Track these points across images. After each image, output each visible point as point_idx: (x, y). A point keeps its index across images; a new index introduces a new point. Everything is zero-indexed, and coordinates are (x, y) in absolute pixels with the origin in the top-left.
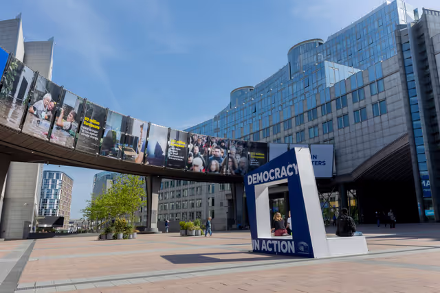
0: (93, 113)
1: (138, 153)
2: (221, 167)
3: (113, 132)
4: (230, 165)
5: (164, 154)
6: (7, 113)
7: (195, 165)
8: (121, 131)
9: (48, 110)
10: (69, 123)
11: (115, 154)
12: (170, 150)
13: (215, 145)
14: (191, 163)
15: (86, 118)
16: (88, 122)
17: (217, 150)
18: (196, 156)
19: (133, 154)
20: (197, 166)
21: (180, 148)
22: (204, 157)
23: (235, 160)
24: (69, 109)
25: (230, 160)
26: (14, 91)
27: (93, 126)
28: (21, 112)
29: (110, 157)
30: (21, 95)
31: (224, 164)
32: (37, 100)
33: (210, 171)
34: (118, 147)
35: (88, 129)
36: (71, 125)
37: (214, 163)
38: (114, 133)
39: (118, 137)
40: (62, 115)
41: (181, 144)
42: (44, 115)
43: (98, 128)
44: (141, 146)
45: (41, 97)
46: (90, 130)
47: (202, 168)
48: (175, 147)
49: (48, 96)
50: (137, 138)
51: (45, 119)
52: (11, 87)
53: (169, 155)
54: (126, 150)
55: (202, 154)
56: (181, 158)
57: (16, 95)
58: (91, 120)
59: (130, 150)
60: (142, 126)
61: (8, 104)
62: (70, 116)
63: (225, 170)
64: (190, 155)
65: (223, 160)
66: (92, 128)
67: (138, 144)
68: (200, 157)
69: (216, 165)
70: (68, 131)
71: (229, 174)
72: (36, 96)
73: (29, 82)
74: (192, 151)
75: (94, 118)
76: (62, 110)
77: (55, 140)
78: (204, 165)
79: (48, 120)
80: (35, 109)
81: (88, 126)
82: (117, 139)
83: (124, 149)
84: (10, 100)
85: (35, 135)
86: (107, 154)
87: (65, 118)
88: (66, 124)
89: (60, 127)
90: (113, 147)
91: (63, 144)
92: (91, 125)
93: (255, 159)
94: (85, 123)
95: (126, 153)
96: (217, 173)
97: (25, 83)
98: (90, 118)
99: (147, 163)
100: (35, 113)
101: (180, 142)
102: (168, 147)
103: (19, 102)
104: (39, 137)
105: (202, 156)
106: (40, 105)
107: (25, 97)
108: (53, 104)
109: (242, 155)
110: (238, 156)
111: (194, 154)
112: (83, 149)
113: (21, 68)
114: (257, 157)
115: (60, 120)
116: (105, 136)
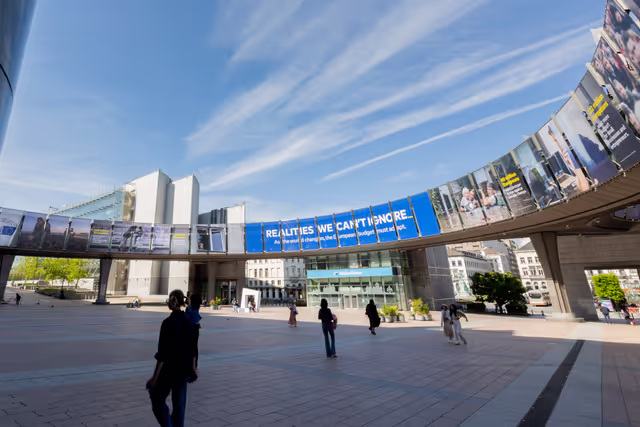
1: (574, 175)
10: (492, 197)
15: (502, 180)
16: (506, 181)
19: (570, 181)
26: (444, 208)
27: (513, 181)
30: (449, 206)
35: (510, 189)
36: (495, 196)
38: (534, 171)
39: (542, 172)
42: (472, 206)
43: (518, 179)
44: (571, 161)
45: (461, 196)
46: (513, 188)
49: (465, 190)
51: (475, 208)
52: (441, 206)
57: (446, 209)
58: (507, 178)
60: (550, 132)
62: (490, 190)
66: (514, 184)
70: (496, 204)
72: (457, 198)
73: (448, 193)
75: (508, 173)
76: (481, 190)
79: (477, 207)
81: (508, 186)
84: (445, 214)
86: (546, 203)
88: (491, 199)
90: (546, 188)
92: (510, 183)
94: (504, 185)
97: (446, 197)
103: (451, 212)
106: (464, 202)
107: (452, 204)
108: (472, 192)
113: (438, 194)
115: (485, 201)
116: (529, 182)
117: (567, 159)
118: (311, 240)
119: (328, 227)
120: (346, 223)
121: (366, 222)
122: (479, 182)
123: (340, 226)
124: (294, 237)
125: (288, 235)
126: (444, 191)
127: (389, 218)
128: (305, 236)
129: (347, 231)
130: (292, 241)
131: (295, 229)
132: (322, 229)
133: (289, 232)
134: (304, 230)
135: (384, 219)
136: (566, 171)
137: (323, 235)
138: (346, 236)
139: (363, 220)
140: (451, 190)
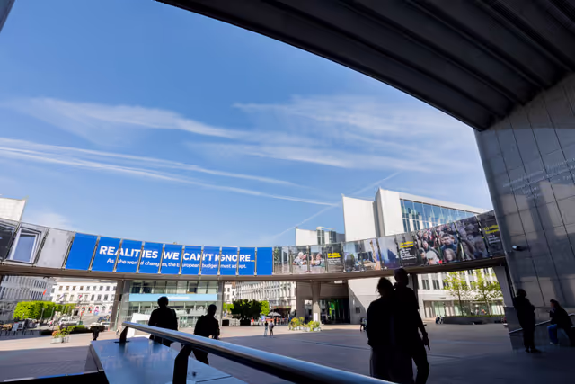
0: (333, 249)
1: (375, 263)
2: (457, 255)
3: (350, 255)
5: (397, 257)
6: (281, 270)
7: (429, 259)
8: (356, 252)
9: (303, 260)
11: (357, 268)
12: (401, 252)
13: (442, 233)
15: (329, 254)
16: (331, 255)
18: (427, 250)
19: (371, 264)
20: (432, 259)
21: (409, 247)
22: (436, 249)
23: (469, 242)
24: (316, 254)
25: (464, 243)
26: (281, 260)
27: (335, 256)
28: (288, 267)
29: (354, 271)
30: (285, 260)
32: (295, 258)
33: (448, 261)
36: (320, 262)
37: (448, 251)
38: (352, 256)
39: (356, 256)
40: (312, 258)
41: (409, 243)
42: (302, 263)
43: (339, 256)
44: (376, 257)
45: (297, 255)
47: (438, 260)
48: (405, 248)
49: (301, 253)
50: (370, 253)
51: (304, 264)
52: (279, 259)
53: (402, 257)
54: (365, 263)
55: (432, 246)
56: (414, 256)
57: (283, 261)
59: (368, 263)
60: (371, 243)
61: (280, 266)
62: (318, 257)
64: (422, 251)
65: (456, 246)
66: (335, 258)
67: (373, 256)
68: (432, 250)
69: (451, 253)
70: (319, 265)
71: (469, 259)
73: (288, 252)
74: (422, 246)
75: (335, 251)
76: (312, 256)
77: (313, 272)
78: (438, 256)
80: (295, 262)
83: (363, 263)
84: (281, 264)
86: (351, 270)
88: (317, 262)
89: (314, 265)
90: (354, 264)
91: (319, 273)
93: (492, 234)
94: (329, 257)
95: (366, 265)
97: (285, 254)
98: (331, 253)
99: (385, 268)
100: (296, 264)
101: (407, 243)
102: (398, 251)
103: (285, 263)
104: (303, 274)
105: (432, 248)
106: (298, 259)
107: (288, 259)
108: (305, 255)
109: (475, 234)
110: (472, 237)
111: (425, 248)
113: (280, 249)
114: (494, 231)
115: (312, 262)
116: (346, 259)
117: (375, 255)
118: (152, 264)
119: (175, 255)
120: (193, 255)
121: (213, 258)
122: (312, 251)
123: (186, 257)
124: (133, 259)
125: (126, 255)
126: (285, 250)
127: (235, 258)
128: (146, 260)
129: (193, 262)
130: (129, 262)
131: (138, 251)
132: (167, 255)
133: (129, 253)
134: (147, 254)
135: (230, 258)
136: (371, 260)
137: (167, 261)
138: (189, 266)
139: (210, 255)
140: (290, 251)
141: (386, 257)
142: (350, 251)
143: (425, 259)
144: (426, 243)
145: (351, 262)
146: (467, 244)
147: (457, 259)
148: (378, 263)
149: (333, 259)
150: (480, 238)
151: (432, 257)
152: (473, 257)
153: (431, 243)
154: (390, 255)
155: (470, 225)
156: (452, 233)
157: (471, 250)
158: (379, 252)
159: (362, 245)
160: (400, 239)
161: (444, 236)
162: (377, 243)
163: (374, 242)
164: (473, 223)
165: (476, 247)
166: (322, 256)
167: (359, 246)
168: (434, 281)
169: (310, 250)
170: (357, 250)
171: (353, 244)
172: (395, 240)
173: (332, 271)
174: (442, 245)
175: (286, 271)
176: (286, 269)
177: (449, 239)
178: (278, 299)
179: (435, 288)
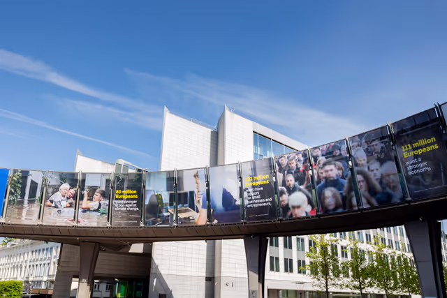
0: (126, 185)
1: (197, 211)
2: (344, 198)
3: (157, 195)
4: (362, 187)
5: (238, 202)
6: (20, 214)
7: (294, 207)
8: (168, 190)
9: (68, 198)
11: (165, 220)
12: (245, 194)
13: (322, 159)
14: (288, 205)
15: (117, 192)
16: (122, 194)
17: (328, 167)
18: (291, 191)
19: (191, 214)
20: (299, 207)
21: (261, 186)
22: (308, 188)
23: (371, 175)
25: (359, 178)
26: (23, 195)
27: (129, 197)
29: (159, 225)
30: (33, 194)
31: (350, 189)
32: (53, 193)
33: (326, 210)
34: (168, 211)
35: (122, 202)
36: (100, 204)
37: (329, 193)
38: (159, 197)
39: (166, 198)
40: (86, 198)
41: (262, 178)
42: (64, 203)
43: (136, 197)
44: (201, 202)
45: (56, 189)
46: (126, 202)
47: (309, 209)
48: (254, 187)
49: (66, 186)
50: (192, 193)
51: (67, 207)
52: (19, 192)
53: (246, 202)
54: (181, 212)
55: (301, 184)
57: (26, 197)
58: (124, 192)
59: (186, 211)
61: (20, 207)
62: (97, 196)
63: (354, 201)
64: (282, 193)
65: (345, 182)
66: (128, 199)
67: (196, 200)
68: (300, 190)
69: (334, 196)
70: (97, 210)
71: (366, 206)
73: (39, 182)
74: (284, 184)
75: (129, 188)
76: (85, 193)
78: (310, 202)
79: (70, 207)
80: (52, 202)
81: (122, 199)
82: (164, 202)
83: (177, 212)
84: (21, 203)
85: (58, 224)
86: (154, 223)
87: (90, 199)
89: (86, 210)
90: (161, 212)
91: (95, 224)
92: (126, 197)
93: (416, 157)
94: (117, 196)
95: (182, 215)
96: (340, 210)
97: (34, 185)
98: (122, 190)
99: (215, 222)
100: (53, 205)
101: (259, 177)
102: (241, 190)
103: (31, 202)
104: (64, 225)
105: (302, 187)
106: (57, 197)
107: (38, 195)
108: (72, 191)
110: (375, 165)
111: (288, 188)
112: (120, 224)
113: (25, 175)
114: (419, 152)
115: (85, 203)
116: (147, 202)
117: (199, 200)
122: (88, 184)
136: (192, 206)
140: (45, 180)
141: (218, 202)
142: (157, 189)
143: (286, 208)
144: (291, 179)
145: (155, 209)
146: (366, 178)
147: (344, 206)
148: (204, 212)
149: (124, 203)
150: (390, 167)
151: (300, 203)
152: (374, 202)
153: (300, 179)
154: (227, 197)
155: (377, 142)
156: (341, 158)
157: (371, 189)
158: (208, 192)
159: (180, 179)
160: (247, 170)
161: (325, 164)
162: (207, 177)
163: (202, 174)
164: (382, 138)
165: (381, 183)
166: (104, 195)
167: (174, 181)
168: (286, 260)
169: (84, 181)
170: (169, 188)
171: (164, 177)
172: (239, 173)
173: (118, 222)
174: (319, 182)
175: (29, 216)
176: (29, 213)
177: (333, 171)
178: (45, 279)
179: (286, 270)
